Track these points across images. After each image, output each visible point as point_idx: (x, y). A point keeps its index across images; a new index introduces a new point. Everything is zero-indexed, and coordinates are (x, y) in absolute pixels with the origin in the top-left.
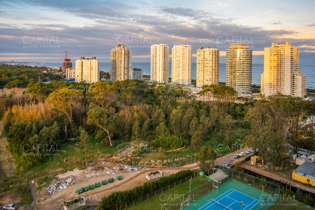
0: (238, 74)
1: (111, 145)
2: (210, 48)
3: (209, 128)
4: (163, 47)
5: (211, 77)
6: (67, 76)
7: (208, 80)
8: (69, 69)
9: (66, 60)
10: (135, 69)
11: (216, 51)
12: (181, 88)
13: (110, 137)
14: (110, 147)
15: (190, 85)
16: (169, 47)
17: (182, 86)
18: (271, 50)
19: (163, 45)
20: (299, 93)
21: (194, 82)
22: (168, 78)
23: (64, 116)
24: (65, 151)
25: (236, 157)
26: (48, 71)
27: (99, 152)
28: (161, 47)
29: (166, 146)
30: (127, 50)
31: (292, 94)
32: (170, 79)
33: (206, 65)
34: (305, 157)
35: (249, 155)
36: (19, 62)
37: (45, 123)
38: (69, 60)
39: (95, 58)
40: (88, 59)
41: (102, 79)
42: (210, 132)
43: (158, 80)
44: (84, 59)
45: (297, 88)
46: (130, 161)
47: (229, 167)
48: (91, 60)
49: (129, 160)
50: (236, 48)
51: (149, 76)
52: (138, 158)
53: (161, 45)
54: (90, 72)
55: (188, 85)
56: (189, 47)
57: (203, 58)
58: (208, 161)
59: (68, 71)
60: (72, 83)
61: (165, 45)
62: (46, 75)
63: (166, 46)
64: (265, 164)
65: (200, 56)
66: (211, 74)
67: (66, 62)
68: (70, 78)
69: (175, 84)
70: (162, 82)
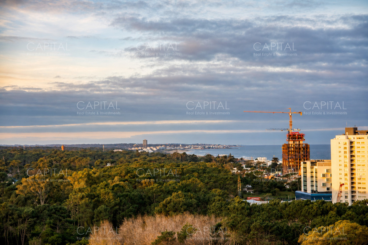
6: (305, 185)
8: (308, 163)
9: (293, 137)
26: (240, 168)
36: (161, 145)
38: (301, 137)
44: (356, 133)
59: (304, 168)
67: (291, 142)
68: (312, 191)
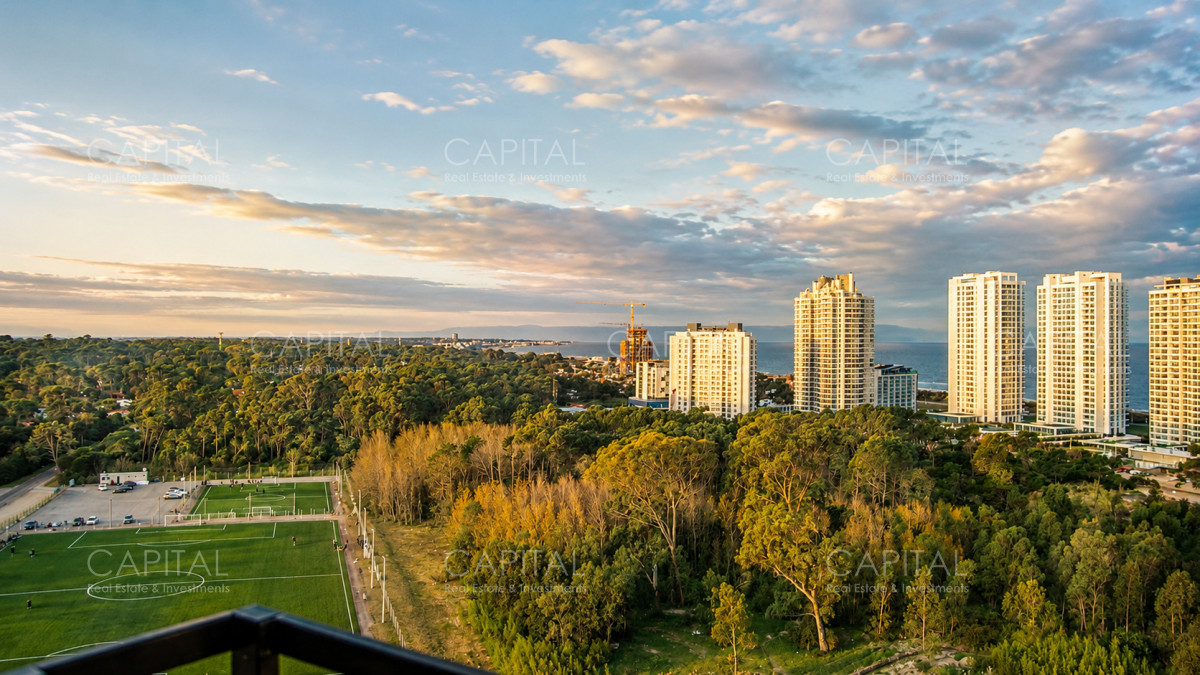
4: (1000, 283)
6: (641, 390)
8: (645, 364)
9: (635, 332)
10: (887, 370)
12: (1080, 444)
15: (1121, 435)
16: (1023, 283)
17: (1087, 438)
19: (999, 274)
21: (1137, 424)
22: (1021, 404)
26: (570, 370)
28: (991, 284)
30: (855, 297)
32: (1031, 407)
36: (477, 340)
38: (643, 332)
39: (740, 327)
40: (714, 329)
41: (762, 403)
43: (979, 411)
48: (727, 333)
51: (942, 397)
53: (988, 274)
54: (721, 375)
55: (1111, 435)
56: (1111, 280)
59: (641, 369)
60: (656, 414)
61: (1009, 274)
62: (565, 384)
63: (1012, 278)
65: (1165, 314)
67: (633, 339)
68: (648, 397)
69: (1055, 429)
70: (996, 419)
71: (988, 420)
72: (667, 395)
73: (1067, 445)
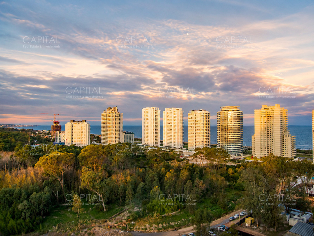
0: (229, 136)
1: (105, 209)
2: (201, 110)
3: (203, 191)
4: (155, 110)
5: (202, 140)
6: (57, 140)
7: (200, 142)
8: (58, 132)
9: (55, 123)
10: (126, 133)
11: (207, 114)
12: (173, 151)
13: (104, 202)
14: (104, 213)
15: (182, 148)
16: (160, 110)
17: (175, 149)
18: (261, 112)
19: (154, 108)
20: (289, 154)
21: (186, 145)
22: (160, 141)
23: (55, 180)
24: (56, 217)
25: (231, 219)
26: (35, 134)
27: (92, 218)
28: (152, 110)
29: (161, 210)
30: (118, 113)
31: (282, 155)
32: (162, 142)
33: (197, 128)
34: (298, 218)
35: (244, 217)
37: (35, 188)
38: (59, 123)
39: (86, 121)
40: (78, 122)
41: (92, 143)
42: (204, 195)
43: (149, 143)
44: (74, 122)
45: (286, 149)
46: (125, 226)
47: (224, 230)
48: (82, 123)
49: (123, 225)
50: (227, 111)
51: (141, 140)
52: (132, 223)
53: (152, 108)
54: (80, 135)
55: (180, 148)
56: (180, 110)
57: (194, 121)
58: (204, 224)
59: (57, 134)
60: (62, 146)
61: (157, 108)
62: (34, 138)
63: (157, 109)
64: (259, 225)
65: (191, 119)
66: (203, 136)
67: (55, 125)
68: (59, 142)
69: (167, 147)
70: (154, 145)
71: (152, 146)
72: (65, 141)
73: (169, 151)
